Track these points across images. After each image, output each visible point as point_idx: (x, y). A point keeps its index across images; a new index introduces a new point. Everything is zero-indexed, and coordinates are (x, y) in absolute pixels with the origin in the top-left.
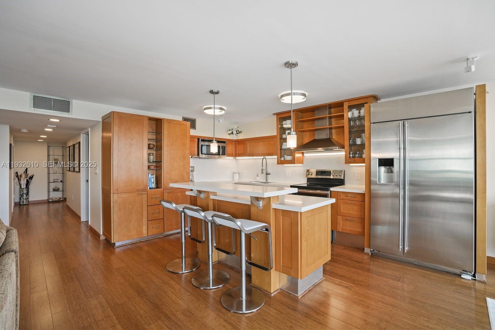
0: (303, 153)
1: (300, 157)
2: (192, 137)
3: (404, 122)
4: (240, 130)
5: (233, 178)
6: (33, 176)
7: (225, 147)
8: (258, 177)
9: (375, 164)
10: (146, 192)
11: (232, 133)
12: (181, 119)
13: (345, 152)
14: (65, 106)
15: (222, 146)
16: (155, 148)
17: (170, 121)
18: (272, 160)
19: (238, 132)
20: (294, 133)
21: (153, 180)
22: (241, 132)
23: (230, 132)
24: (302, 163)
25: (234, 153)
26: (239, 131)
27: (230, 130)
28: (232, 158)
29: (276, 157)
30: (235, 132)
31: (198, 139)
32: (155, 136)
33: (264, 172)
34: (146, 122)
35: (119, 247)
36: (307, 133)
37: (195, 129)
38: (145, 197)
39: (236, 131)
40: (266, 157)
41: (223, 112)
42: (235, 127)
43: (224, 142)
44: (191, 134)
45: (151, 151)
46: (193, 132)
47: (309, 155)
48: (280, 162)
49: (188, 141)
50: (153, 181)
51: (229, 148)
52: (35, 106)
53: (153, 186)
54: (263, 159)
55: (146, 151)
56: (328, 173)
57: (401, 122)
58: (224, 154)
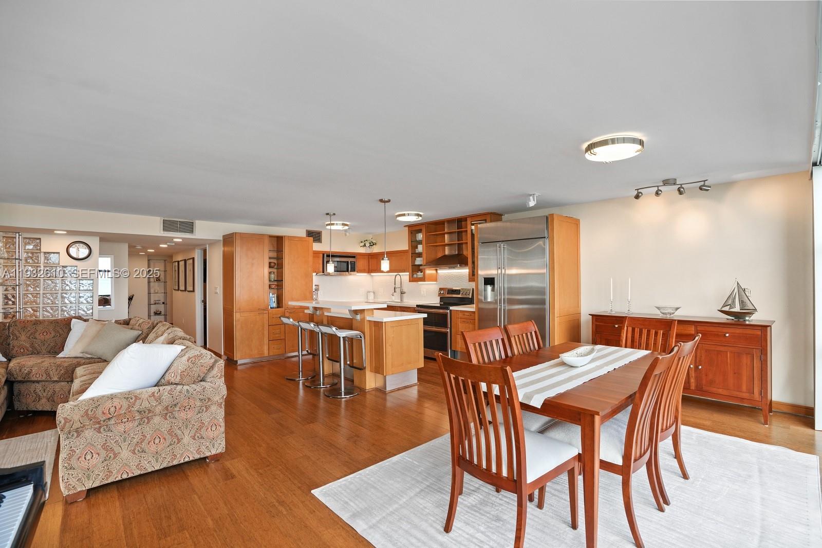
0: (436, 270)
1: (432, 274)
2: (316, 253)
3: (502, 243)
4: (374, 241)
5: (367, 298)
6: (133, 297)
7: (355, 262)
8: (393, 297)
9: (481, 282)
10: (267, 312)
11: (365, 245)
12: (303, 234)
13: (469, 269)
14: (189, 227)
15: (351, 262)
16: (276, 267)
17: (291, 238)
18: (405, 276)
19: (372, 244)
20: (386, 259)
21: (274, 299)
22: (376, 244)
23: (363, 244)
24: (436, 280)
25: (366, 268)
26: (373, 243)
27: (362, 242)
28: (366, 274)
29: (408, 273)
30: (368, 245)
31: (323, 255)
32: (276, 254)
33: (398, 290)
34: (267, 241)
35: (241, 365)
37: (321, 243)
38: (266, 316)
39: (370, 243)
40: (400, 274)
41: (346, 228)
42: (370, 238)
43: (354, 257)
44: (314, 249)
45: (272, 270)
46: (317, 247)
47: (444, 272)
48: (412, 279)
49: (311, 259)
50: (274, 300)
51: (360, 263)
52: (165, 229)
53: (275, 305)
54: (396, 275)
55: (266, 270)
56: (457, 292)
57: (500, 244)
58: (353, 270)
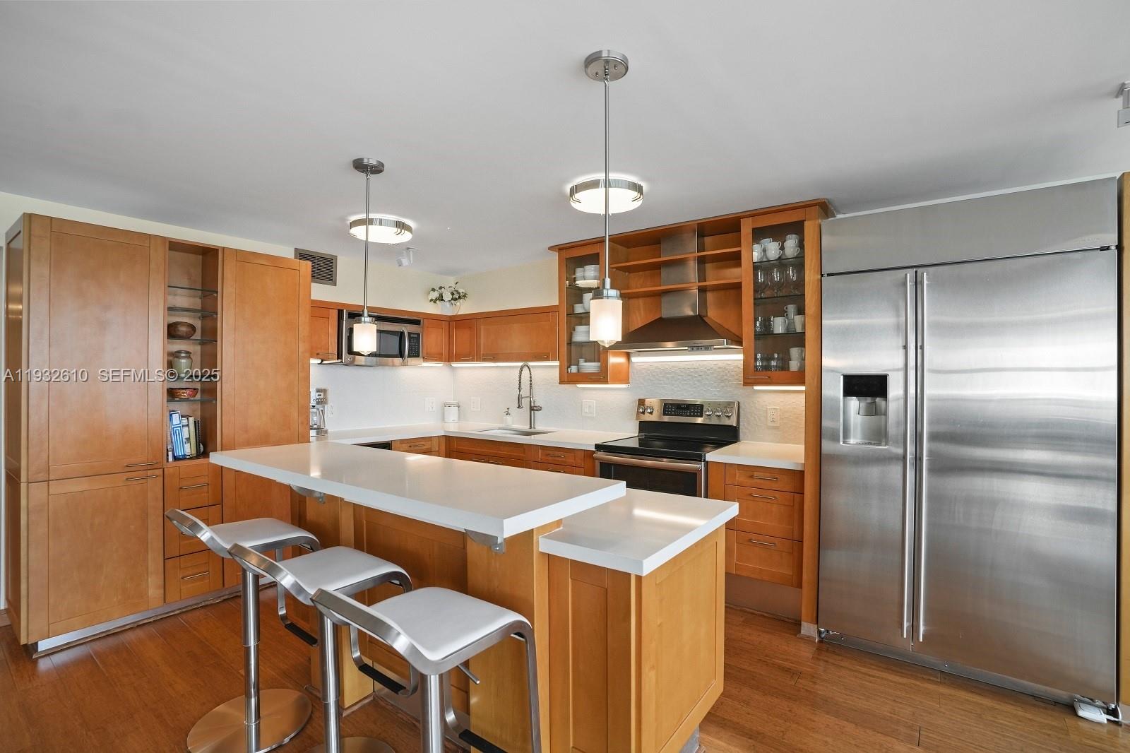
0: (628, 355)
1: (620, 364)
2: (320, 308)
3: (916, 272)
4: (461, 290)
5: (443, 419)
7: (419, 334)
8: (508, 418)
9: (833, 389)
10: (159, 472)
11: (441, 298)
12: (288, 252)
13: (745, 353)
15: (409, 334)
16: (198, 336)
17: (244, 258)
18: (546, 371)
19: (457, 297)
20: (613, 292)
21: (188, 432)
22: (465, 296)
23: (435, 295)
24: (626, 381)
25: (444, 351)
26: (459, 293)
27: (434, 290)
28: (441, 364)
29: (557, 363)
30: (447, 296)
31: (340, 312)
32: (199, 301)
33: (525, 402)
34: (159, 256)
36: (641, 301)
37: (335, 285)
38: (154, 487)
39: (453, 294)
40: (531, 364)
41: (406, 237)
42: (450, 282)
43: (417, 322)
44: (314, 297)
45: (178, 346)
46: (320, 292)
47: (644, 360)
48: (567, 379)
49: (304, 318)
50: (186, 435)
51: (431, 339)
53: (189, 449)
54: (522, 368)
55: (158, 345)
56: (698, 409)
57: (910, 274)
58: (415, 353)
